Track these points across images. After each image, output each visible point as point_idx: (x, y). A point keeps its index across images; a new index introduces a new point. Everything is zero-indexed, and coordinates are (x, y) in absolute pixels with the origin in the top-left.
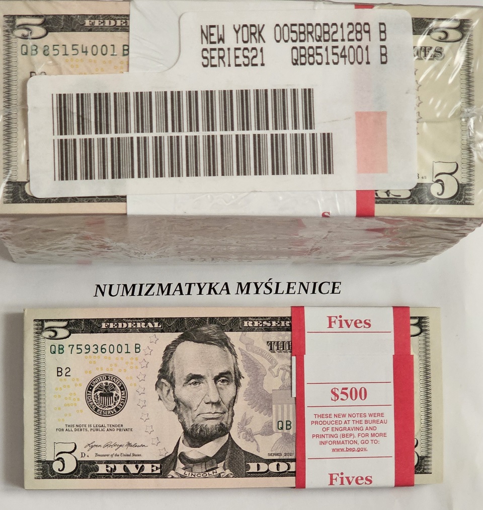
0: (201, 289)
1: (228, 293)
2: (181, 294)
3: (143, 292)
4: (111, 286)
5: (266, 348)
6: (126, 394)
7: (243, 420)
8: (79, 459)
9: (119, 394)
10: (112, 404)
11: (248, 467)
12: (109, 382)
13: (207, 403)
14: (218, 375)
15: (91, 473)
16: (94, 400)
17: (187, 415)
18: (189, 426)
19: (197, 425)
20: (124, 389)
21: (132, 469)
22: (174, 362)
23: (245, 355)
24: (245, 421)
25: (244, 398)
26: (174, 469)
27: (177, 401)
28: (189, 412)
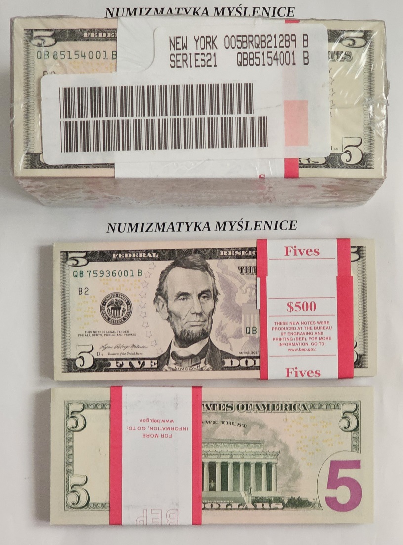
0: (188, 227)
1: (209, 230)
2: (174, 230)
3: (145, 229)
4: (119, 224)
5: (238, 272)
6: (131, 308)
7: (220, 327)
8: (96, 357)
9: (126, 308)
10: (121, 315)
11: (224, 363)
12: (118, 299)
13: (193, 314)
14: (200, 292)
15: (104, 368)
16: (107, 313)
17: (178, 324)
18: (179, 331)
19: (185, 331)
20: (129, 304)
21: (136, 364)
22: (167, 283)
23: (221, 277)
24: (221, 328)
25: (221, 310)
26: (167, 364)
27: (170, 312)
28: (179, 321)
